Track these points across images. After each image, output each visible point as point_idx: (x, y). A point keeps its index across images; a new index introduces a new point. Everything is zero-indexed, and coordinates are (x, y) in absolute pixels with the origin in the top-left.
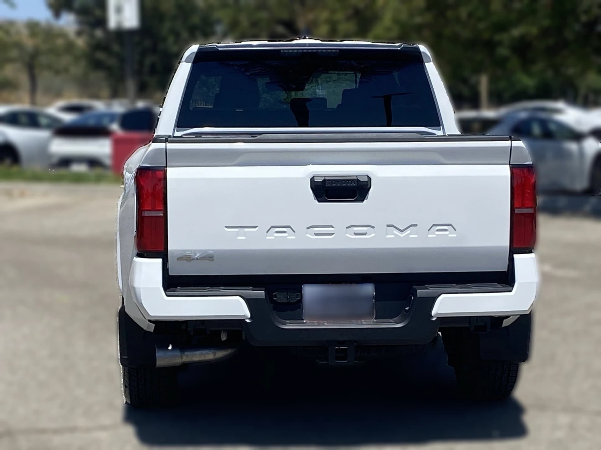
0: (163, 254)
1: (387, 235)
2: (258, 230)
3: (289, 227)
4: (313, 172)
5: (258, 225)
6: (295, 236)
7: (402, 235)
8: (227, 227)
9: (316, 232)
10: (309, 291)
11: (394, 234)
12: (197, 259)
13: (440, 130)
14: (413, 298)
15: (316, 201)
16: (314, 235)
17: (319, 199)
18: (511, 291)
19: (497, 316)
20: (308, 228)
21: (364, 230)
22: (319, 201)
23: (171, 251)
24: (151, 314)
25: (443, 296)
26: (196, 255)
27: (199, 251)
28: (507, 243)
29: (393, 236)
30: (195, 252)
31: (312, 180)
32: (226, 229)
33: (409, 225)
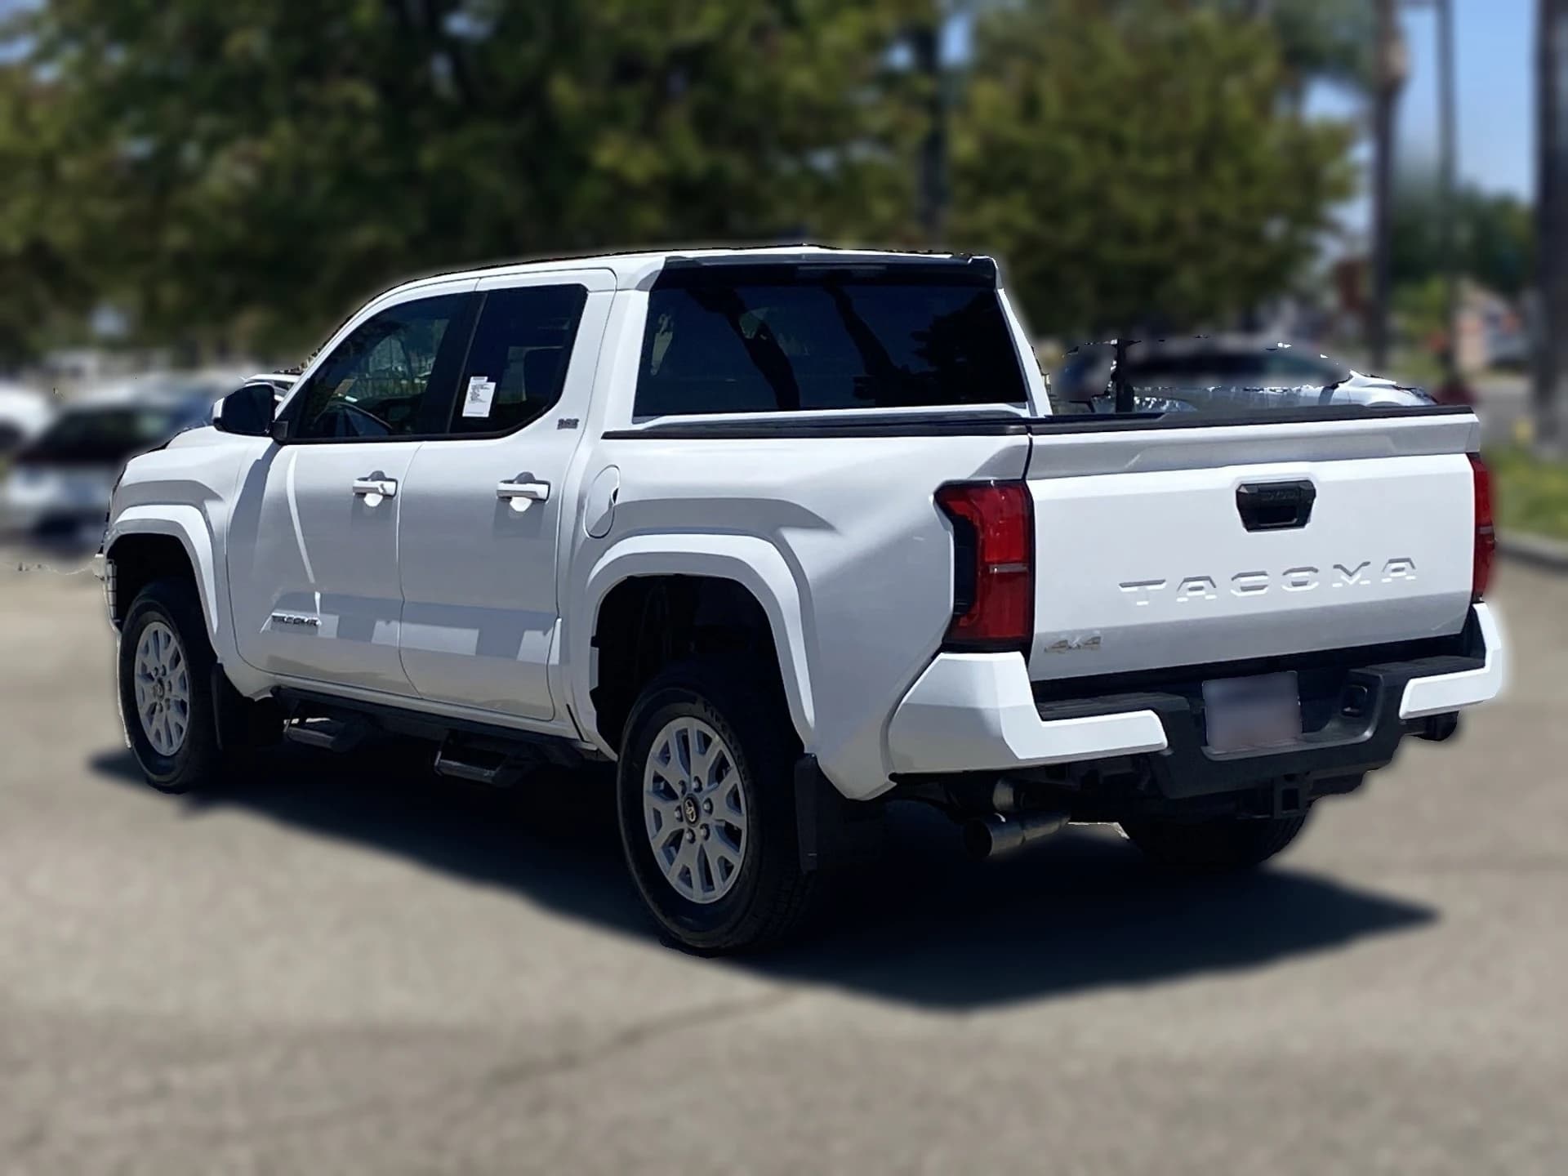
0: (1022, 643)
2: (1166, 587)
3: (1208, 578)
4: (1238, 478)
6: (1216, 594)
7: (1352, 581)
8: (1124, 585)
9: (1244, 585)
11: (1342, 581)
13: (1025, 408)
14: (1366, 690)
15: (1245, 530)
16: (1240, 590)
17: (1249, 527)
20: (1233, 579)
22: (1249, 529)
23: (1038, 635)
24: (1020, 757)
26: (1074, 639)
31: (1238, 493)
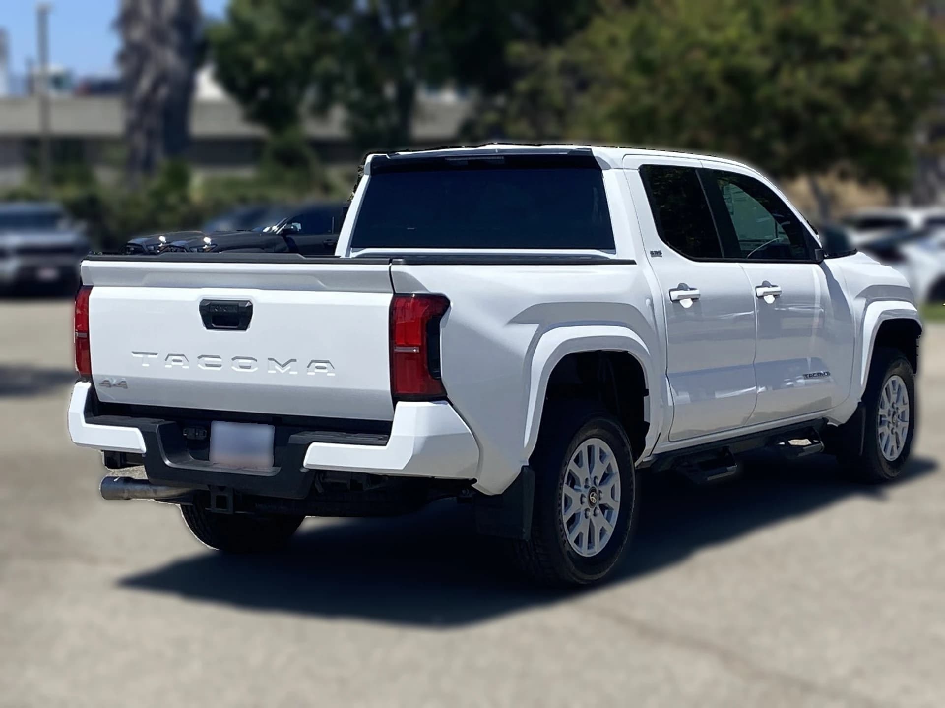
1: (269, 369)
5: (158, 352)
10: (220, 429)
12: (114, 385)
18: (385, 445)
19: (381, 475)
21: (247, 363)
25: (314, 444)
27: (115, 377)
28: (387, 387)
29: (274, 372)
30: (112, 377)
32: (133, 354)
33: (288, 360)
